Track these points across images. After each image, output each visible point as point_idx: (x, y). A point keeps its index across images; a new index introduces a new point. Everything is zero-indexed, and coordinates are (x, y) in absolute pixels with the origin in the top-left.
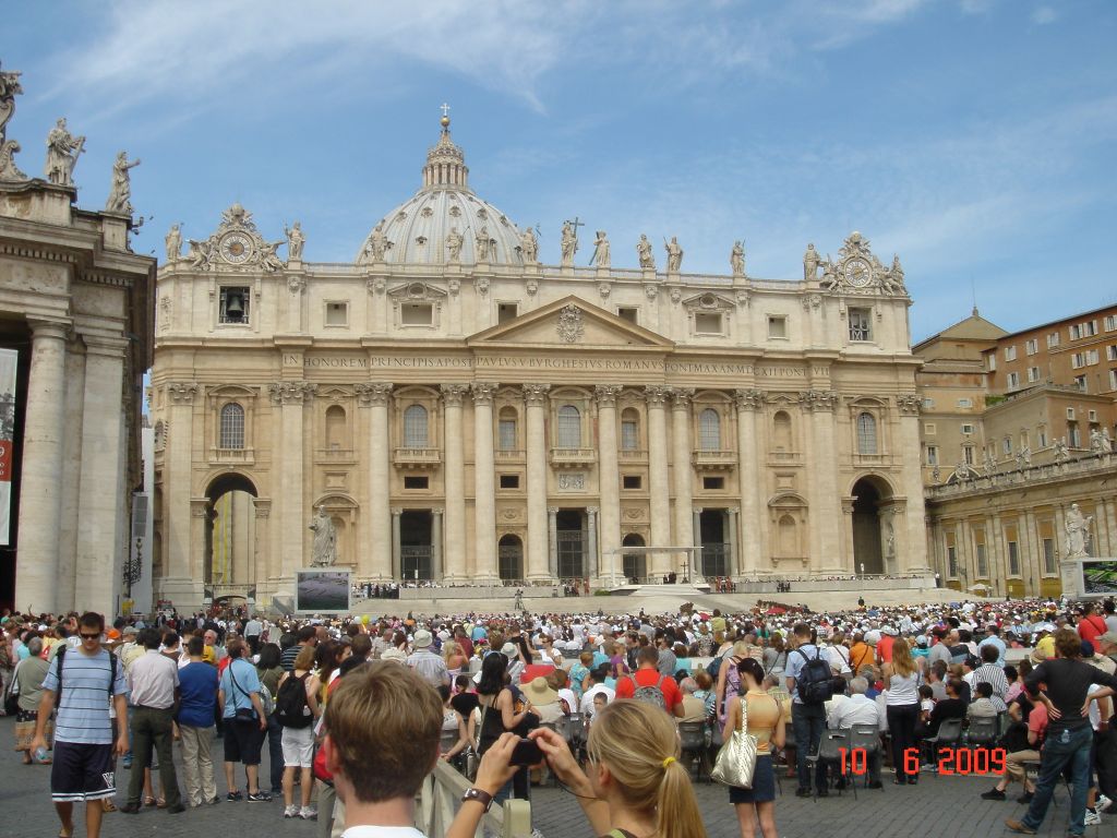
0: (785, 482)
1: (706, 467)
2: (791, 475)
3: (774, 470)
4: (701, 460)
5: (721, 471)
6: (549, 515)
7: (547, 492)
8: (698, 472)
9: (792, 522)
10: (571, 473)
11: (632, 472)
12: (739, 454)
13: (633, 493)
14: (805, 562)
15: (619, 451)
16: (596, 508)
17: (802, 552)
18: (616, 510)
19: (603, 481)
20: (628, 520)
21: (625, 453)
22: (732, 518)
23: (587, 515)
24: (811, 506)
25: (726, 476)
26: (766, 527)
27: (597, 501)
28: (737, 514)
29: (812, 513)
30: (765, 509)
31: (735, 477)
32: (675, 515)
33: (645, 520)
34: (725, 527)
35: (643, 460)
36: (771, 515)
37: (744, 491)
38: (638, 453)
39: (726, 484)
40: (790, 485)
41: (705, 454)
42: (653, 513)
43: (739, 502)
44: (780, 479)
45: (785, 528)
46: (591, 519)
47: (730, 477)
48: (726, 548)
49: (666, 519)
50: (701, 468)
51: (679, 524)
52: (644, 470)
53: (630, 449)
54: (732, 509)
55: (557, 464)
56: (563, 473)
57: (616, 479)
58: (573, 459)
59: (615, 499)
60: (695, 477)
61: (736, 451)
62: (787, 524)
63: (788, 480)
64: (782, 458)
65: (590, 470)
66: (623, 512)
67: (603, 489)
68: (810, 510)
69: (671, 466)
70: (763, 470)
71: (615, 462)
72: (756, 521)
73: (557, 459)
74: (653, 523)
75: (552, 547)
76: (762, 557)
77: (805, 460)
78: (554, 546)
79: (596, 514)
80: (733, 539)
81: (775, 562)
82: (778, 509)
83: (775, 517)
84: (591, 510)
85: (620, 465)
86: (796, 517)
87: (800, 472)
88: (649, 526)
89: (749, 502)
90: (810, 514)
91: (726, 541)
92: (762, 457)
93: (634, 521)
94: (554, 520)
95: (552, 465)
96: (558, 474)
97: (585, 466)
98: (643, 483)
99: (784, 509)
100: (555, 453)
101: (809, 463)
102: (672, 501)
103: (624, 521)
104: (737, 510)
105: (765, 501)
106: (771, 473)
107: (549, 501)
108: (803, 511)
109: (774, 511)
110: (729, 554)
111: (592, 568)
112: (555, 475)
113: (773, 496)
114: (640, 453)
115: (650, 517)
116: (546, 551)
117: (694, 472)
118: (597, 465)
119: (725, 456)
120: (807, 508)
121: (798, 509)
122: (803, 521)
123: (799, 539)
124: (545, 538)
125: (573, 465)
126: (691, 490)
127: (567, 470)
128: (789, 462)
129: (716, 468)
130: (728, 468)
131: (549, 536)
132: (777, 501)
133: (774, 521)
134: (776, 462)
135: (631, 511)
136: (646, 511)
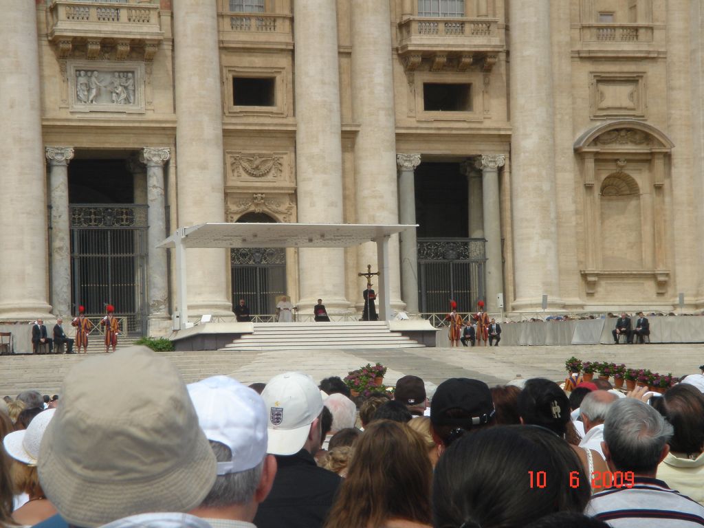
0: (617, 96)
1: (428, 58)
2: (633, 80)
3: (589, 67)
4: (419, 41)
5: (463, 69)
6: (49, 166)
7: (42, 109)
8: (410, 69)
9: (632, 190)
10: (105, 64)
11: (254, 65)
12: (507, 28)
13: (254, 117)
14: (662, 284)
15: (220, 16)
16: (165, 152)
17: (654, 261)
18: (214, 156)
19: (183, 87)
20: (241, 180)
21: (237, 20)
22: (490, 179)
23: (144, 169)
24: (679, 152)
25: (476, 79)
26: (569, 200)
27: (169, 133)
28: (500, 170)
29: (680, 170)
30: (567, 160)
31: (497, 82)
32: (356, 171)
33: (284, 181)
34: (473, 200)
35: (279, 36)
36: (582, 171)
37: (518, 116)
38: (268, 21)
39: (478, 101)
40: (626, 102)
41: (429, 25)
42: (303, 164)
43: (505, 141)
44: (602, 87)
45: (617, 204)
46: (155, 178)
47: (487, 84)
48: (474, 249)
49: (335, 178)
50: (418, 60)
51: (365, 191)
52: (283, 61)
53: (247, 11)
54: (491, 158)
55: (66, 39)
56: (82, 63)
57: (212, 82)
58: (108, 29)
59: (211, 130)
60: (405, 79)
61: (501, 19)
62: (619, 194)
63: (625, 90)
64: (613, 38)
65: (150, 60)
66: (232, 161)
67: (183, 105)
68: (677, 160)
69: (345, 53)
70: (565, 66)
71: (211, 41)
72: (546, 186)
73: (67, 27)
74: (303, 188)
75: (57, 244)
76: (560, 272)
77: (668, 40)
78: (62, 241)
79: (166, 166)
80: (491, 229)
81: (590, 282)
82: (600, 159)
83: (590, 177)
84: (154, 155)
85: (224, 48)
86: (642, 179)
87: (653, 72)
88: (294, 195)
89: (529, 141)
90: (674, 171)
91: (475, 234)
92: (563, 36)
93: (258, 183)
94: (60, 178)
95: (55, 42)
96: (71, 66)
97: (139, 49)
98: (281, 93)
99: (614, 159)
100: (62, 12)
101: (677, 50)
102: (349, 138)
103: (234, 182)
104: (501, 159)
105: (567, 141)
106: (584, 73)
107: (49, 131)
108: (659, 164)
109: (590, 164)
110: (482, 262)
111: (157, 293)
112: (63, 70)
113: (588, 128)
114: (275, 19)
115: (295, 174)
116: (41, 252)
117: (400, 69)
118: (167, 47)
119: (475, 33)
120: (668, 156)
121: (647, 160)
122: (658, 188)
123: (647, 229)
124: (39, 221)
125: (109, 45)
126: (393, 111)
127: (92, 57)
128: (628, 47)
129: (454, 59)
130: (481, 61)
131: (49, 218)
132: (596, 141)
133: (589, 188)
134: (595, 46)
135: (250, 158)
136: (286, 159)
